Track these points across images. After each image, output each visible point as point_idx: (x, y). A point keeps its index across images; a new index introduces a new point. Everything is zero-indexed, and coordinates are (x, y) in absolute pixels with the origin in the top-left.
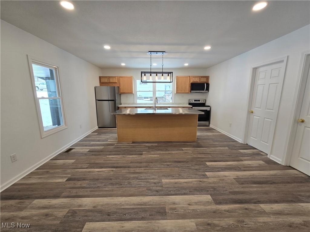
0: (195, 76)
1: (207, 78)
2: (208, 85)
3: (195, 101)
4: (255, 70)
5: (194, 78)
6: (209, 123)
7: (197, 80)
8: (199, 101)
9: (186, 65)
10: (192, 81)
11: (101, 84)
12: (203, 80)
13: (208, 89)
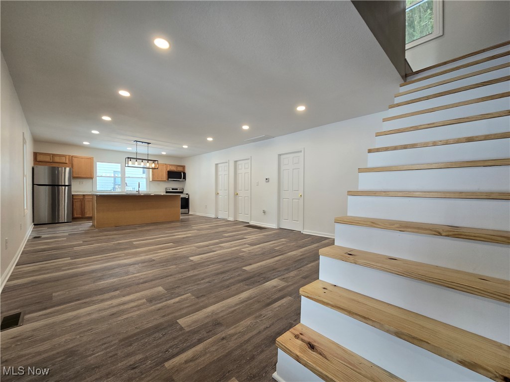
0: (172, 165)
1: (184, 167)
2: (185, 174)
3: (172, 189)
4: (217, 165)
5: (170, 167)
6: (189, 211)
7: (174, 169)
8: (177, 189)
9: (164, 153)
10: (168, 170)
11: (37, 163)
12: (180, 169)
13: (185, 178)
